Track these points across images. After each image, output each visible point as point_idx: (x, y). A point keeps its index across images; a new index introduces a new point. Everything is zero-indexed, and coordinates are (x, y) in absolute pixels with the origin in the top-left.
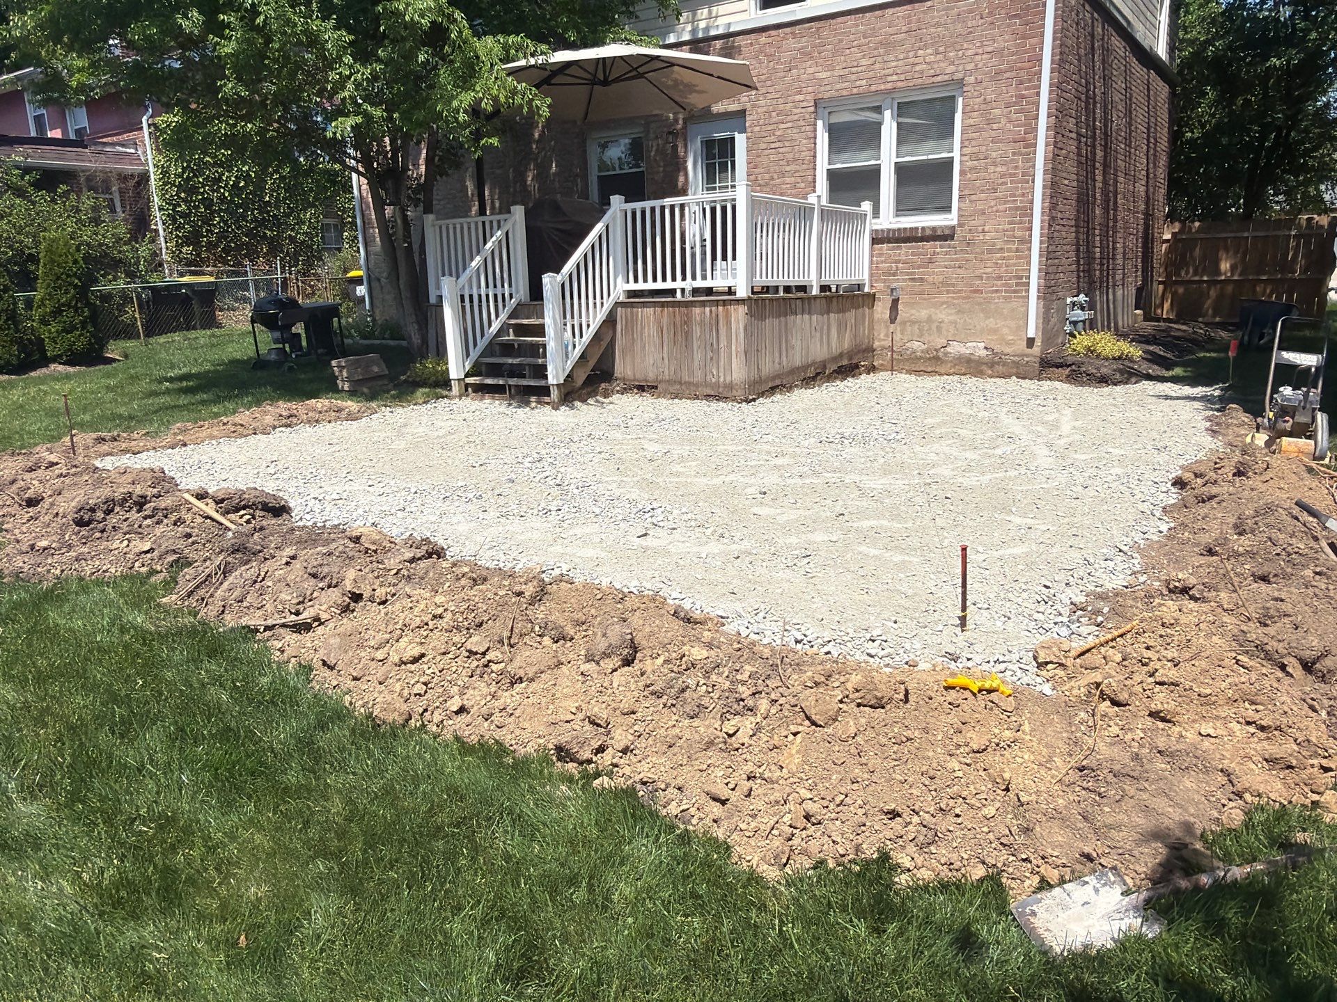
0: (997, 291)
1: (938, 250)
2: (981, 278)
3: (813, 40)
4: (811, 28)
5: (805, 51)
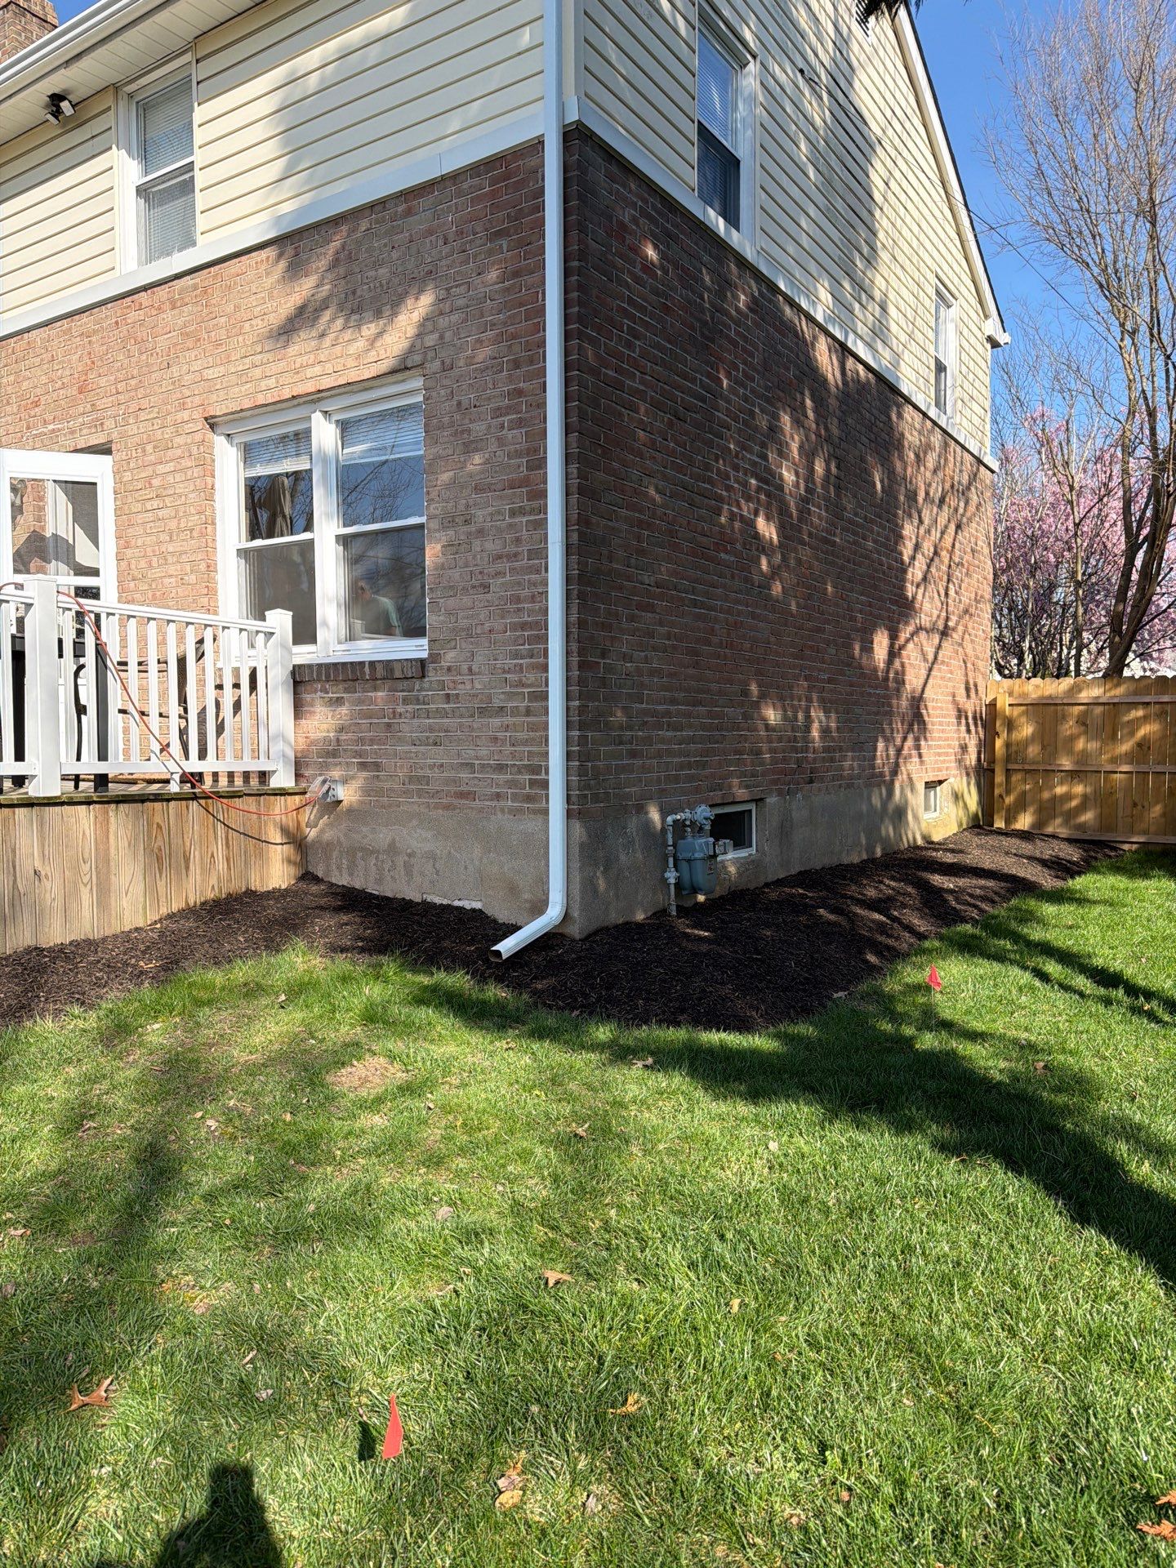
0: (498, 796)
1: (400, 709)
2: (470, 766)
3: (199, 309)
4: (195, 287)
5: (188, 330)
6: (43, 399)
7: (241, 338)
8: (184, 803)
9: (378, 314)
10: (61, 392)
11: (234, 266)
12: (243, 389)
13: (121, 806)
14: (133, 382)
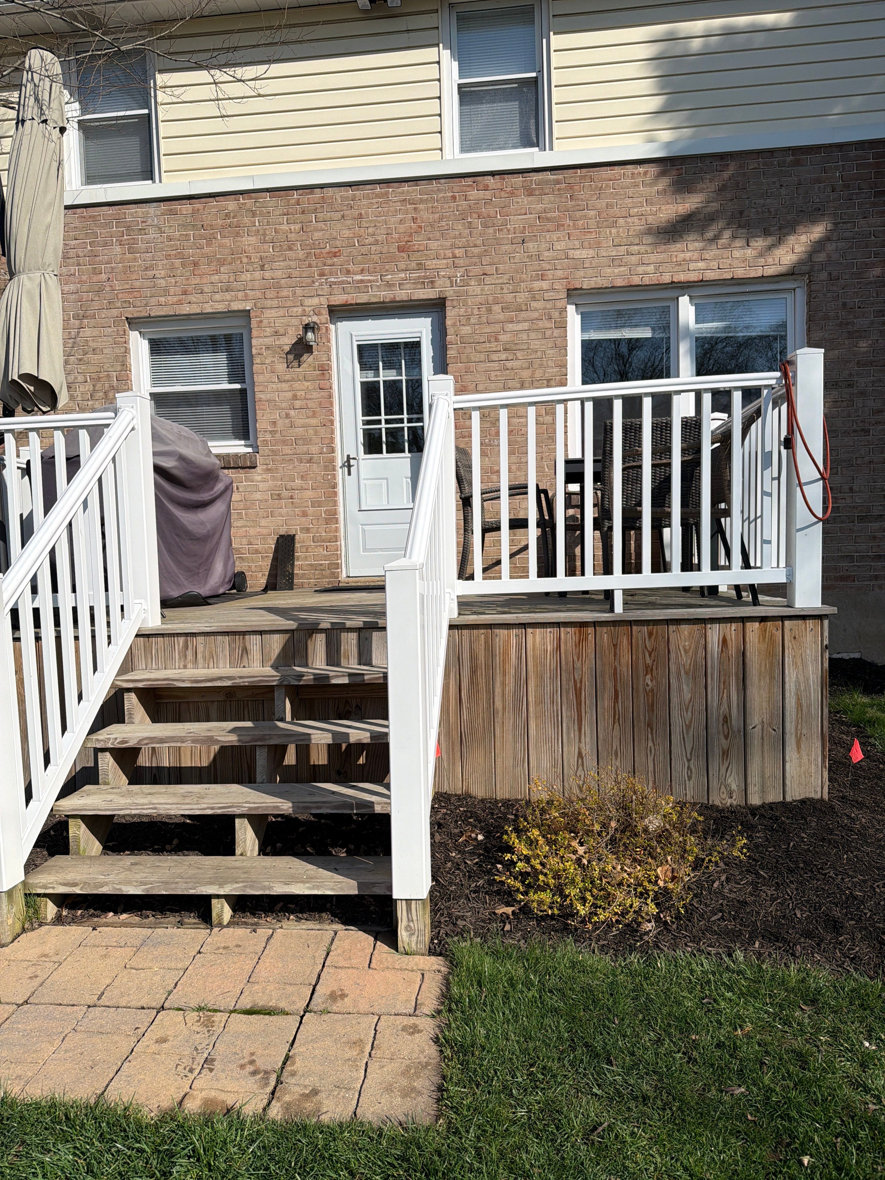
0: (876, 577)
3: (563, 200)
4: (558, 182)
5: (549, 215)
6: (345, 252)
7: (614, 231)
9: (766, 233)
10: (373, 248)
11: (607, 172)
12: (616, 271)
14: (476, 250)
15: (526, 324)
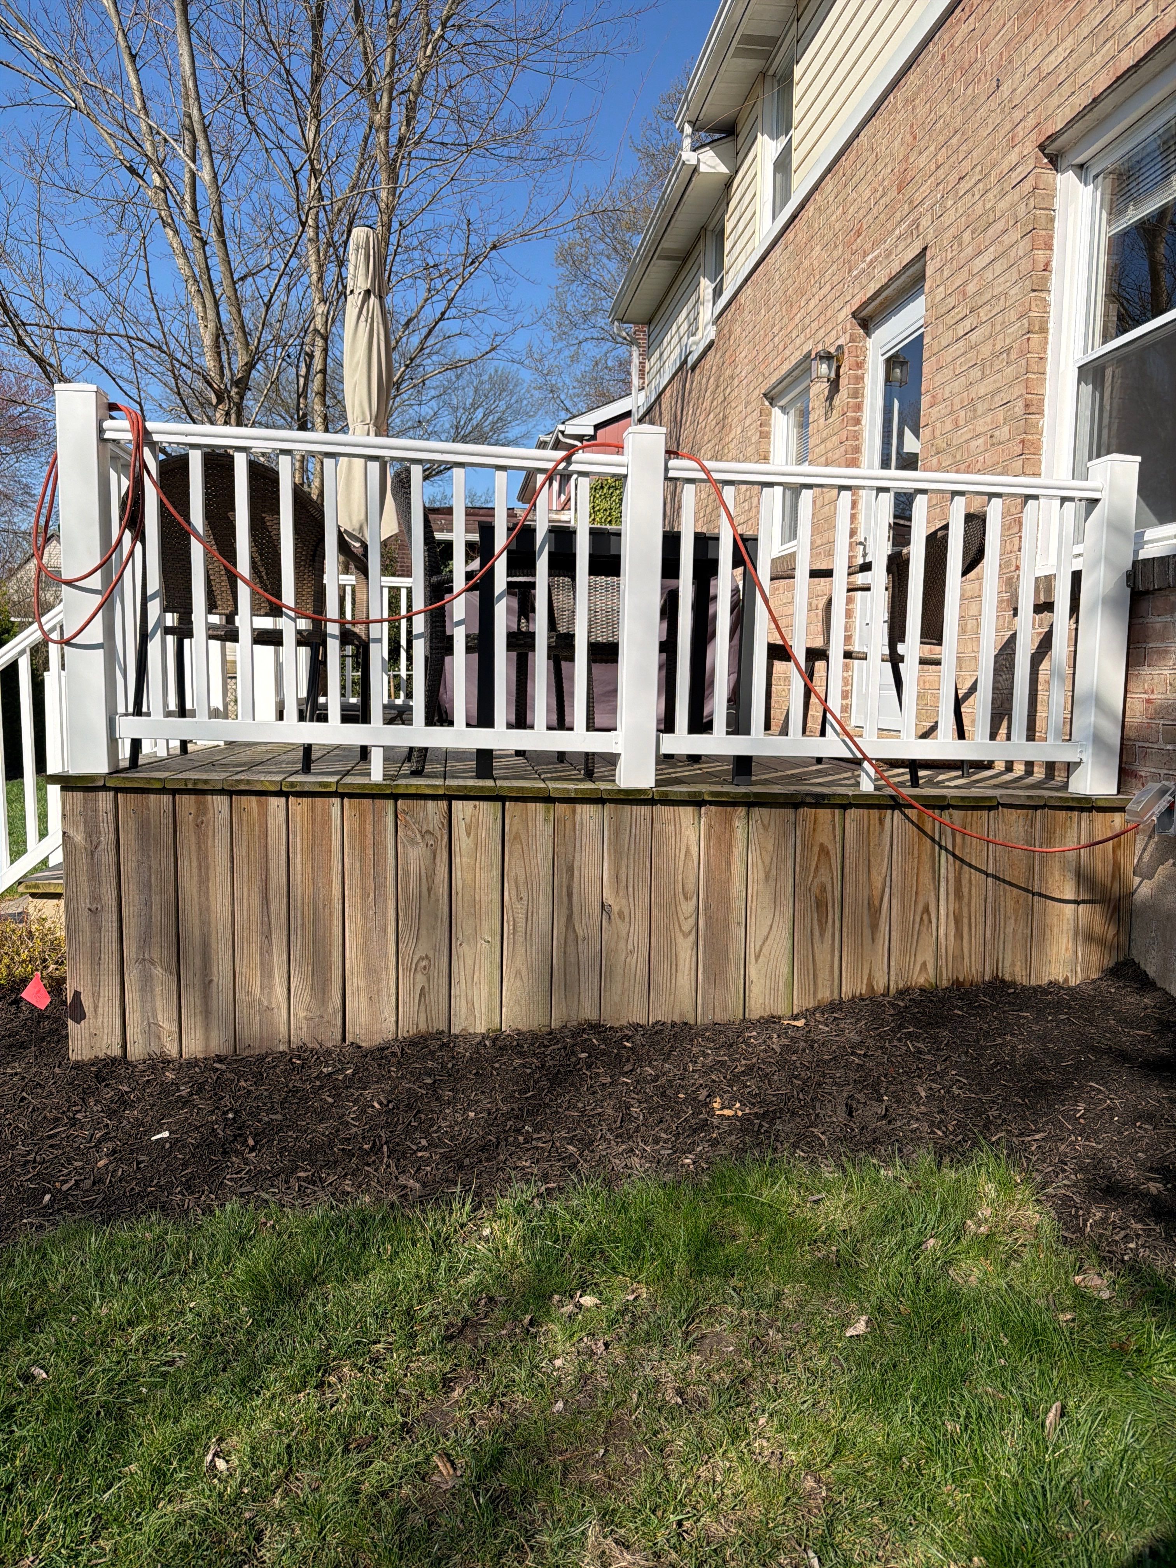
6: (865, 223)
8: (875, 813)
10: (882, 201)
12: (1100, 57)
13: (756, 812)
14: (955, 140)
15: (992, 249)
